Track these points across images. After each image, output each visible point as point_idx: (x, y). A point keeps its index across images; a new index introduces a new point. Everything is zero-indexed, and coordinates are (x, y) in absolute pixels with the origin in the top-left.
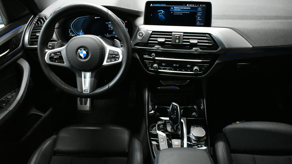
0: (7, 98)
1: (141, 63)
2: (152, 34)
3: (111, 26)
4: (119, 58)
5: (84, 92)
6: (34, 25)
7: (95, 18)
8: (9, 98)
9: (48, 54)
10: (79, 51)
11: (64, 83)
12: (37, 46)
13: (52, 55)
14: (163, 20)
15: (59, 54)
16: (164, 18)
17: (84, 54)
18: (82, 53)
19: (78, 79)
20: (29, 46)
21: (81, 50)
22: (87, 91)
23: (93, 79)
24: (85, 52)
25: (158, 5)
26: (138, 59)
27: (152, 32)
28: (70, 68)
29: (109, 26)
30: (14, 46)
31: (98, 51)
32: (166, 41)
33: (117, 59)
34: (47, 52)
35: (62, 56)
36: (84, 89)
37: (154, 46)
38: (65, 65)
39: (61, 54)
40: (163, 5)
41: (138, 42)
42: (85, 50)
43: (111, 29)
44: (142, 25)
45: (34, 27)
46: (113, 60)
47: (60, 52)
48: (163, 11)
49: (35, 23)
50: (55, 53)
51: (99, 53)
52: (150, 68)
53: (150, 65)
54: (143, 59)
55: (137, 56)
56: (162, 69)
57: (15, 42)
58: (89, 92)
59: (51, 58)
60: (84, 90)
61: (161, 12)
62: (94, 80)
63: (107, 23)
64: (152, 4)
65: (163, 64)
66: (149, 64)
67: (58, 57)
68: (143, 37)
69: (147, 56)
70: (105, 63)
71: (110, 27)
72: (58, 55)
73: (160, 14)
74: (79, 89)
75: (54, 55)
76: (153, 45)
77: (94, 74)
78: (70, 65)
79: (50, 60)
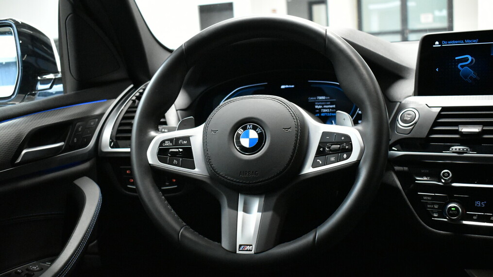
0: (27, 270)
1: (408, 202)
2: (440, 116)
3: (323, 105)
4: (349, 151)
5: (238, 252)
6: (131, 102)
7: (283, 87)
8: (33, 271)
9: (158, 139)
10: (240, 131)
11: (184, 224)
12: (128, 150)
13: (167, 144)
14: (470, 81)
15: (185, 142)
16: (474, 76)
17: (251, 140)
18: (247, 136)
19: (226, 212)
20: (110, 150)
21: (245, 129)
22: (248, 248)
23: (270, 214)
24: (253, 134)
25: (456, 42)
26: (397, 188)
27: (441, 111)
28: (208, 181)
29: (316, 107)
30: (75, 140)
31: (293, 131)
32: (483, 132)
33: (345, 156)
34: (153, 138)
35: (191, 148)
36: (239, 241)
37: (447, 148)
38: (195, 173)
39: (189, 143)
40: (469, 43)
41: (399, 138)
42: (254, 128)
43: (322, 115)
44: (410, 96)
45: (129, 108)
46: (333, 159)
47: (187, 138)
48: (470, 58)
49: (134, 98)
50: (175, 141)
51: (294, 138)
52: (435, 215)
53: (436, 207)
54: (414, 189)
55: (394, 180)
56: (475, 218)
57: (80, 129)
58: (253, 252)
59: (163, 153)
60: (240, 246)
61: (466, 60)
62: (273, 216)
63: (311, 99)
64: (437, 43)
65: (478, 203)
66: (433, 204)
67: (181, 150)
68: (416, 123)
69: (425, 179)
70: (308, 169)
71: (320, 109)
72: (181, 144)
73: (462, 66)
74: (225, 244)
75: (171, 144)
76: (446, 144)
77: (273, 200)
78: (208, 175)
79: (158, 157)
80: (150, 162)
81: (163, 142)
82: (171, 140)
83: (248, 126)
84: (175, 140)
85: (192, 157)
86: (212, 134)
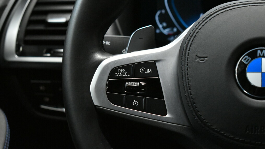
9: (107, 66)
10: (244, 58)
13: (121, 73)
15: (149, 71)
21: (253, 56)
35: (159, 79)
38: (167, 120)
39: (155, 72)
47: (152, 64)
67: (143, 84)
72: (144, 75)
75: (127, 74)
78: (186, 123)
79: (107, 94)
80: (96, 102)
81: (115, 70)
82: (126, 67)
83: (259, 52)
84: (133, 67)
85: (161, 95)
86: (198, 62)
